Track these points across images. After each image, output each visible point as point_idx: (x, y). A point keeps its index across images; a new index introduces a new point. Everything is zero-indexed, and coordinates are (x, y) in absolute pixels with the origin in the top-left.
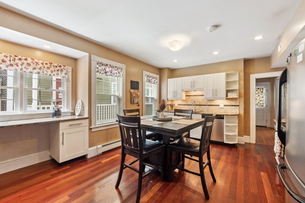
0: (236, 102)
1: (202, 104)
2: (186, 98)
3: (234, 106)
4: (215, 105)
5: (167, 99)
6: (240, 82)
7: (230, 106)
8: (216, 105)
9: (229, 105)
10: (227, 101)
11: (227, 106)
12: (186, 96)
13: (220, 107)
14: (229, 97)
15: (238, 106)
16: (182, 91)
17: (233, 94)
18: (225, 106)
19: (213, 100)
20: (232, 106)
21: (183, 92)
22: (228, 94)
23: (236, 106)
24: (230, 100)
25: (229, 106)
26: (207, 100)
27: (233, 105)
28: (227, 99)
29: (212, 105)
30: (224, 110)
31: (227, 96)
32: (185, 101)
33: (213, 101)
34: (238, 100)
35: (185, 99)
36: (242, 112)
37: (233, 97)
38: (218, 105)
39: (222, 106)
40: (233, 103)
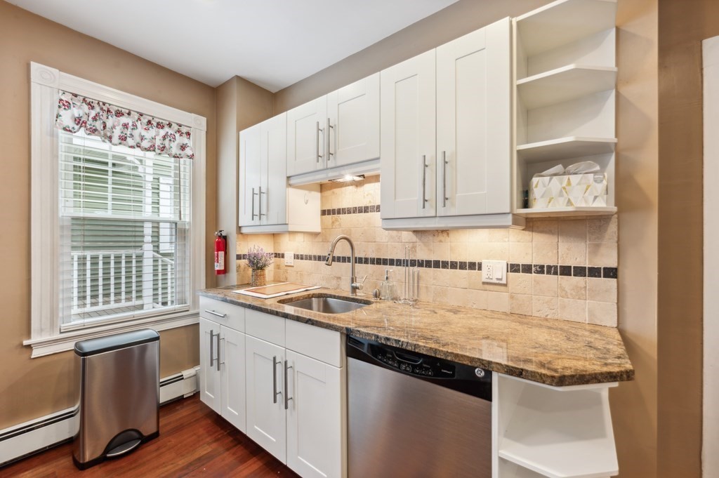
0: (595, 248)
1: (389, 257)
2: (322, 221)
3: (580, 271)
4: (454, 265)
5: (239, 228)
6: (628, 91)
7: (551, 270)
8: (463, 266)
9: (546, 263)
10: (527, 235)
11: (527, 269)
12: (324, 213)
13: (484, 275)
14: (540, 206)
15: (611, 273)
16: (289, 185)
17: (574, 179)
18: (514, 268)
19: (445, 231)
20: (566, 271)
21: (291, 190)
22: (535, 180)
23: (594, 272)
24: (550, 232)
25: (541, 269)
26: (416, 232)
27: (572, 263)
28: (532, 224)
29: (437, 264)
30: (512, 297)
31: (526, 204)
32: (319, 239)
33: (441, 237)
34: (612, 227)
35: (318, 230)
36: (646, 325)
37: (569, 203)
38: (472, 266)
39: (495, 269)
40: (574, 253)
